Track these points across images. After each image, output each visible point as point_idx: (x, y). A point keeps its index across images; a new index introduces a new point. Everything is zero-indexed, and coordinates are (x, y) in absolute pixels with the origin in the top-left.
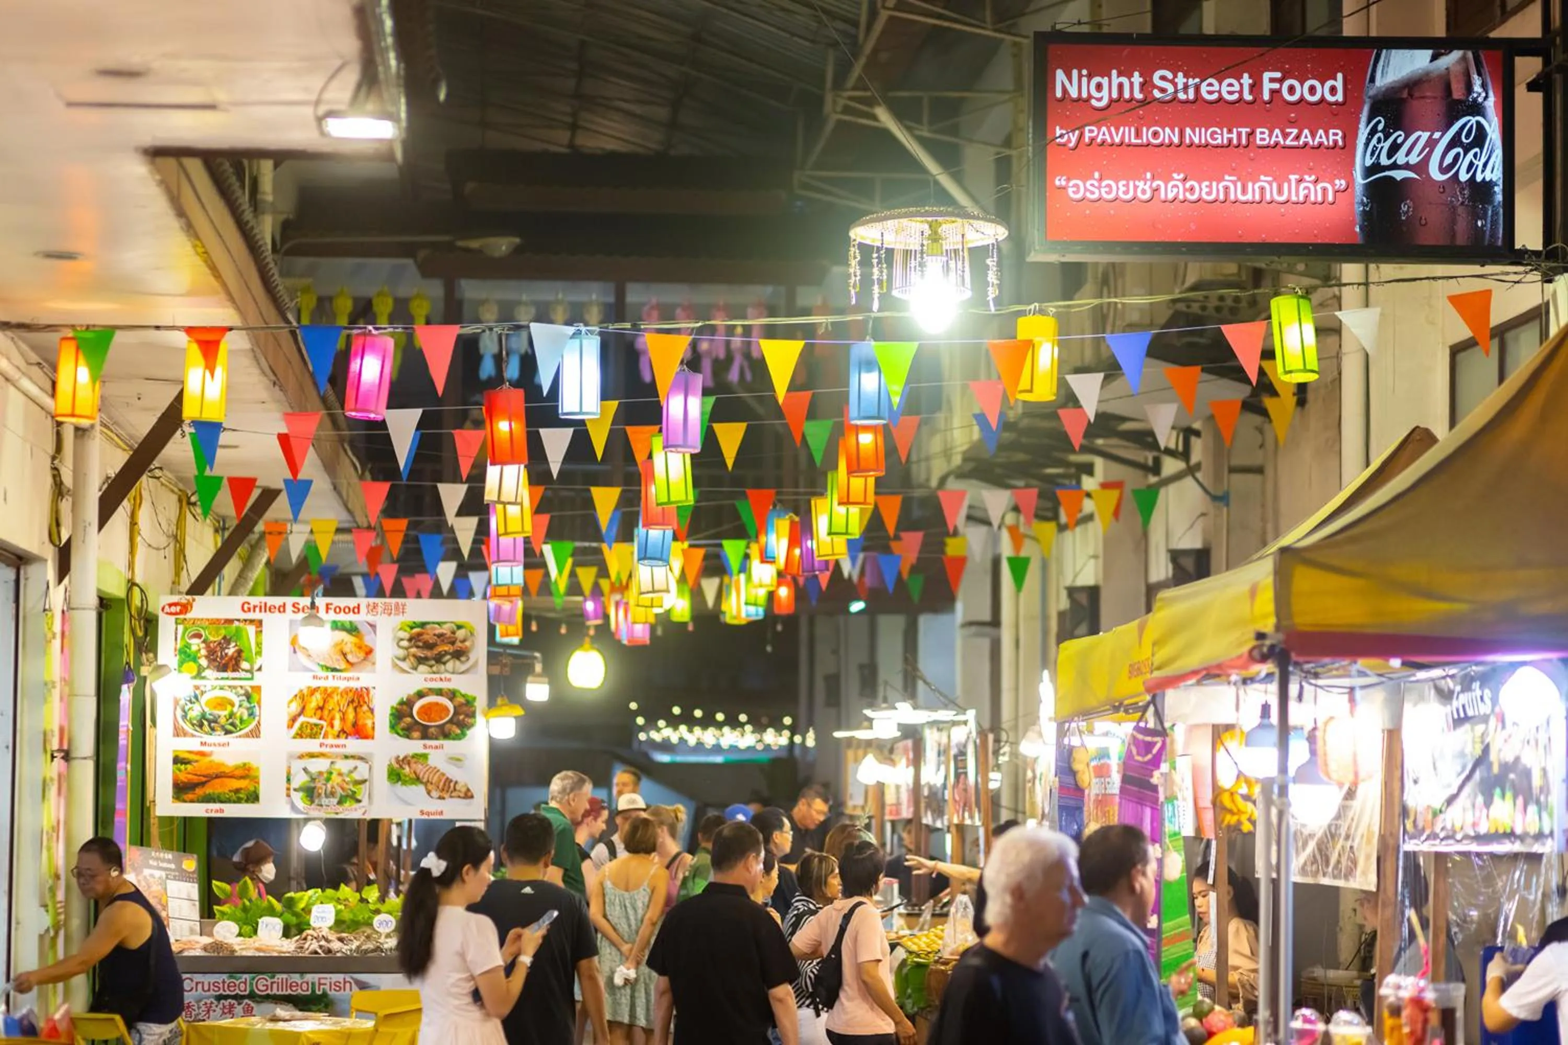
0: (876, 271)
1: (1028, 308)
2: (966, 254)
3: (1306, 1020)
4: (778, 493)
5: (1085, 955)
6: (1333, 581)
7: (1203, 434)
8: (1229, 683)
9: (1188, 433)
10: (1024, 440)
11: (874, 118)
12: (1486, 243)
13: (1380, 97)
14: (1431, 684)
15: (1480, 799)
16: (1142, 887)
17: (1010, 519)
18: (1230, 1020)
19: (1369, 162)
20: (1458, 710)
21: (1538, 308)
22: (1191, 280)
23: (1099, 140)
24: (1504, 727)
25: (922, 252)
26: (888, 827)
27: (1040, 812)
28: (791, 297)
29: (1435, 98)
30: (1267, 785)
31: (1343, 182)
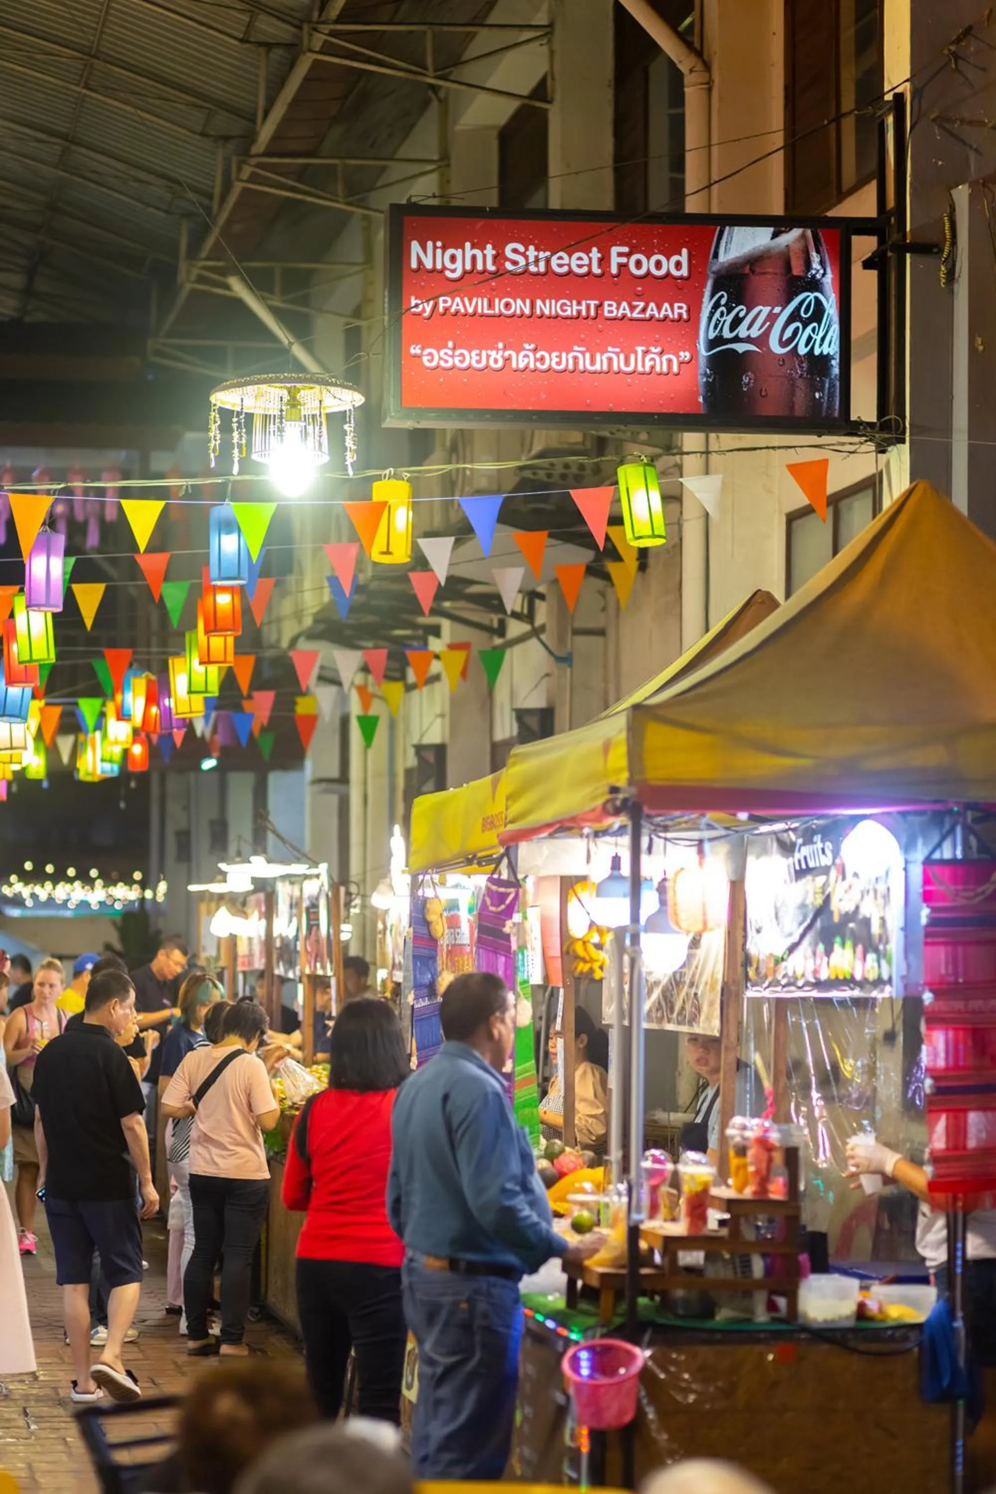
0: (236, 434)
1: (383, 473)
2: (324, 419)
3: (656, 1160)
4: (134, 653)
5: (446, 1098)
6: (683, 737)
7: (547, 598)
8: (581, 836)
9: (532, 596)
10: (374, 602)
11: (227, 287)
12: (824, 414)
13: (723, 272)
14: (774, 837)
15: (821, 948)
16: (500, 1034)
17: (359, 679)
18: (580, 1161)
19: (712, 335)
20: (799, 861)
21: (874, 476)
22: (537, 448)
23: (453, 310)
24: (844, 878)
25: (281, 417)
26: (241, 977)
27: (390, 962)
28: (145, 460)
29: (775, 274)
30: (620, 933)
31: (687, 354)
